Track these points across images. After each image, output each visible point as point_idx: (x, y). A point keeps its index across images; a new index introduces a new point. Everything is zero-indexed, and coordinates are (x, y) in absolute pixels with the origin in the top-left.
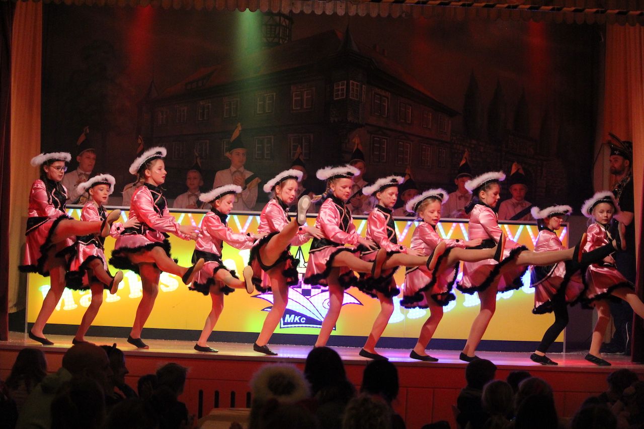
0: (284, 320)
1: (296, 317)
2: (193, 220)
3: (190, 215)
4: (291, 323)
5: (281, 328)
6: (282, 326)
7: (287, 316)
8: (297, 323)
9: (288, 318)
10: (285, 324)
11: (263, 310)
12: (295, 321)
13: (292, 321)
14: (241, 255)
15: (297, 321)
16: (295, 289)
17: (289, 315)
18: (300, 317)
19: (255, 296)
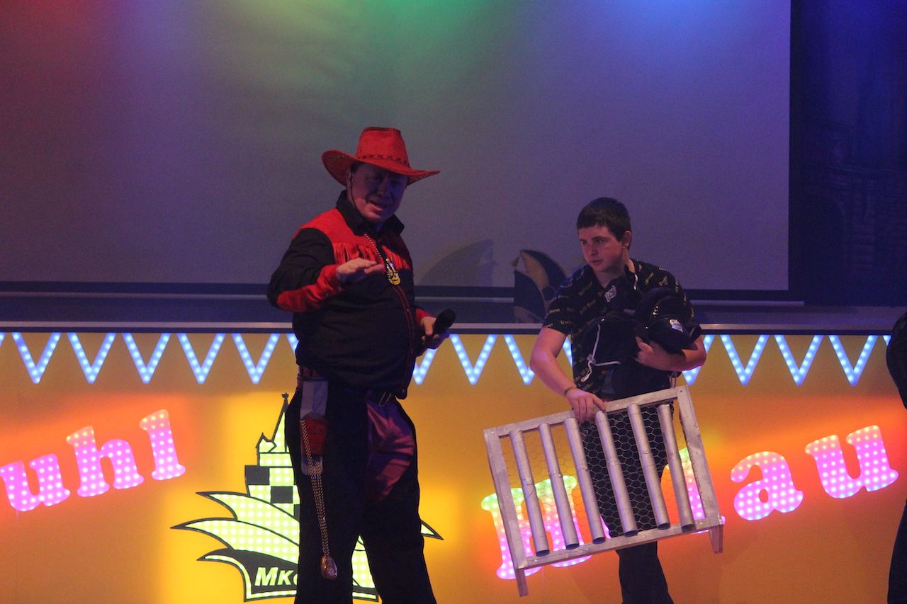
0: (253, 580)
1: (283, 572)
2: (24, 349)
3: (16, 336)
4: (269, 588)
5: (246, 600)
6: (249, 595)
7: (261, 571)
8: (284, 587)
9: (263, 576)
10: (255, 590)
11: (203, 559)
12: (280, 583)
13: (273, 583)
14: (145, 429)
15: (284, 581)
16: (277, 505)
17: (264, 569)
18: (290, 572)
19: (182, 526)
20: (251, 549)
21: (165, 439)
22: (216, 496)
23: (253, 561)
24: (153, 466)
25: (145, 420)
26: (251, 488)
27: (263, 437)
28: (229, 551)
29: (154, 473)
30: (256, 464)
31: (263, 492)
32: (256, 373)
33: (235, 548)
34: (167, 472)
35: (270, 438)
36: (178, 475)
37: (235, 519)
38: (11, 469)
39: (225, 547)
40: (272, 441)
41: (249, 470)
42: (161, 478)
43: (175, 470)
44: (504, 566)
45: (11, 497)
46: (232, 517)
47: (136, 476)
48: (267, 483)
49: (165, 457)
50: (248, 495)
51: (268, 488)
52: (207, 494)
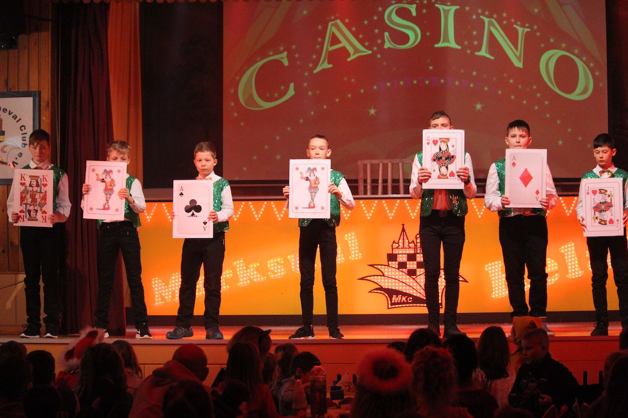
0: (391, 300)
1: (403, 297)
4: (398, 304)
5: (388, 308)
6: (390, 306)
7: (394, 296)
8: (404, 303)
9: (395, 299)
10: (392, 304)
11: (370, 292)
12: (402, 301)
13: (399, 302)
14: (346, 239)
15: (404, 301)
16: (401, 270)
17: (396, 296)
18: (406, 297)
19: (362, 279)
20: (390, 288)
21: (355, 243)
22: (376, 266)
23: (390, 293)
24: (350, 254)
25: (346, 236)
26: (390, 263)
27: (394, 242)
28: (381, 289)
29: (350, 257)
30: (391, 253)
31: (394, 264)
32: (391, 215)
33: (383, 287)
34: (355, 257)
35: (397, 242)
36: (360, 258)
37: (384, 276)
38: (293, 256)
39: (379, 287)
40: (398, 243)
41: (388, 255)
42: (353, 259)
43: (359, 256)
44: (494, 293)
45: (293, 267)
46: (382, 275)
47: (343, 259)
48: (396, 261)
49: (355, 250)
50: (388, 266)
51: (397, 263)
52: (372, 266)
